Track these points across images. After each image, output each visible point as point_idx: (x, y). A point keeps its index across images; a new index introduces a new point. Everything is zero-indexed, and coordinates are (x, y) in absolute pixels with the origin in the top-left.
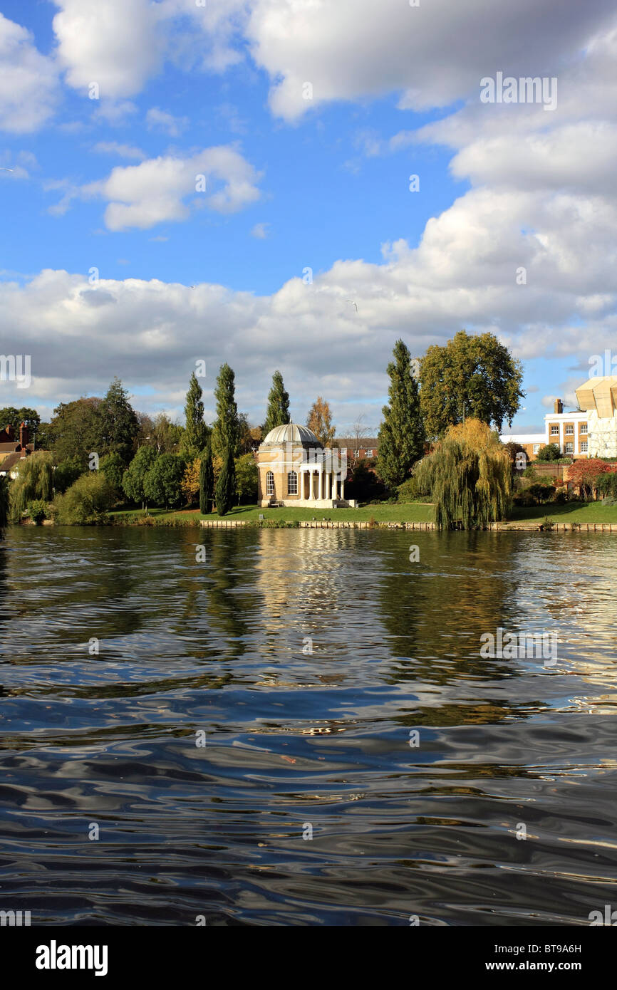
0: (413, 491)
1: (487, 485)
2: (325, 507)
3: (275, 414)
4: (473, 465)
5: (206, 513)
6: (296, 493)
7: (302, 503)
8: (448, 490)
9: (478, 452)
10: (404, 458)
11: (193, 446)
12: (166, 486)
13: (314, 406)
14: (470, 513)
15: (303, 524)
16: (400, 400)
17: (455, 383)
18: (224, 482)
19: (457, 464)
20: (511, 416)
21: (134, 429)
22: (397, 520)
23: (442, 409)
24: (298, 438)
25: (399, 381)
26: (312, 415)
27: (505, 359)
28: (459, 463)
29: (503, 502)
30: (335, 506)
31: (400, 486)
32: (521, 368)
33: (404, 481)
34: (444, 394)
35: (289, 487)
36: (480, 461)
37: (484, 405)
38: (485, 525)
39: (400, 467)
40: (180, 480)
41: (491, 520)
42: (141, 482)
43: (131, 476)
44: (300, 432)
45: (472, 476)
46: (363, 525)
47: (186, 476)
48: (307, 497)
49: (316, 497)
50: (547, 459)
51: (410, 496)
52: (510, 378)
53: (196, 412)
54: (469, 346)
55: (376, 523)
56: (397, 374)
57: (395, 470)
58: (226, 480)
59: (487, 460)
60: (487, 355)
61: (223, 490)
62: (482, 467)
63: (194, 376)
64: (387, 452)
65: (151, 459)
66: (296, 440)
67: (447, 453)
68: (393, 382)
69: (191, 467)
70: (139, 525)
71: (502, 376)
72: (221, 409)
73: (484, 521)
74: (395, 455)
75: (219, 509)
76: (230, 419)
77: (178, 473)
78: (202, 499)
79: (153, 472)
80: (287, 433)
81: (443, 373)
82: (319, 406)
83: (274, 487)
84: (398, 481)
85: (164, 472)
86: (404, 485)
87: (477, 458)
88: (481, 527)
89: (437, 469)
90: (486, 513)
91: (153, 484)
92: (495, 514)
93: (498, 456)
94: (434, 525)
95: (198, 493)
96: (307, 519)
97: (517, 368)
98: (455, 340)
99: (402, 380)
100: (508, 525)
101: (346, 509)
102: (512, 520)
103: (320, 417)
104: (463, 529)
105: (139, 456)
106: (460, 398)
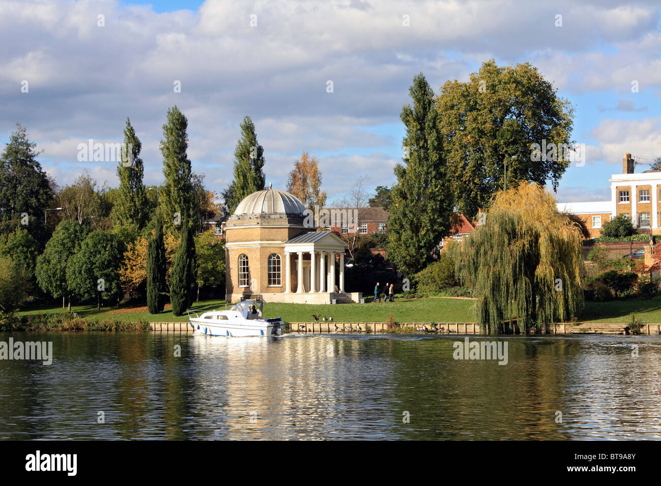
0: (437, 279)
1: (550, 272)
2: (319, 303)
3: (245, 176)
4: (531, 246)
5: (156, 313)
6: (279, 283)
7: (287, 297)
8: (497, 279)
9: (538, 227)
10: (425, 235)
11: (130, 220)
12: (99, 276)
13: (298, 164)
14: (527, 311)
15: (295, 327)
16: (419, 156)
17: (481, 133)
18: (182, 270)
19: (509, 244)
20: (557, 177)
21: (45, 197)
22: (427, 321)
23: (464, 168)
24: (281, 208)
25: (418, 130)
26: (294, 176)
27: (548, 99)
28: (512, 243)
29: (573, 296)
30: (334, 301)
31: (419, 274)
32: (571, 111)
33: (424, 266)
34: (466, 147)
35: (269, 275)
36: (541, 240)
37: (521, 162)
38: (547, 326)
39: (420, 248)
40: (117, 267)
41: (557, 320)
42: (63, 271)
43: (49, 262)
44: (284, 200)
45: (530, 260)
46: (379, 327)
47: (127, 262)
48: (294, 289)
49: (307, 289)
50: (617, 236)
51: (433, 287)
52: (556, 125)
53: (134, 174)
54: (500, 82)
55: (397, 324)
56: (415, 120)
57: (413, 251)
58: (184, 267)
59: (551, 239)
60: (524, 94)
61: (181, 280)
62: (544, 248)
63: (129, 124)
64: (402, 226)
65: (75, 238)
66: (279, 211)
67: (497, 228)
68: (409, 131)
69: (133, 250)
70: (64, 330)
71: (545, 123)
72: (170, 170)
73: (547, 321)
74: (413, 232)
75: (175, 307)
76: (183, 183)
77: (115, 257)
78: (151, 292)
79: (79, 257)
80: (266, 203)
81: (464, 118)
82: (304, 165)
83: (248, 276)
84: (416, 266)
85: (95, 256)
86: (424, 271)
87: (537, 237)
88: (543, 328)
89: (482, 251)
90: (549, 310)
91: (80, 273)
92: (561, 311)
93: (565, 233)
94: (477, 327)
95: (143, 284)
96: (298, 320)
97: (564, 111)
98: (480, 73)
99: (422, 129)
100: (580, 327)
101: (349, 305)
102: (585, 320)
103: (305, 180)
104: (518, 332)
105: (59, 234)
106: (488, 153)
